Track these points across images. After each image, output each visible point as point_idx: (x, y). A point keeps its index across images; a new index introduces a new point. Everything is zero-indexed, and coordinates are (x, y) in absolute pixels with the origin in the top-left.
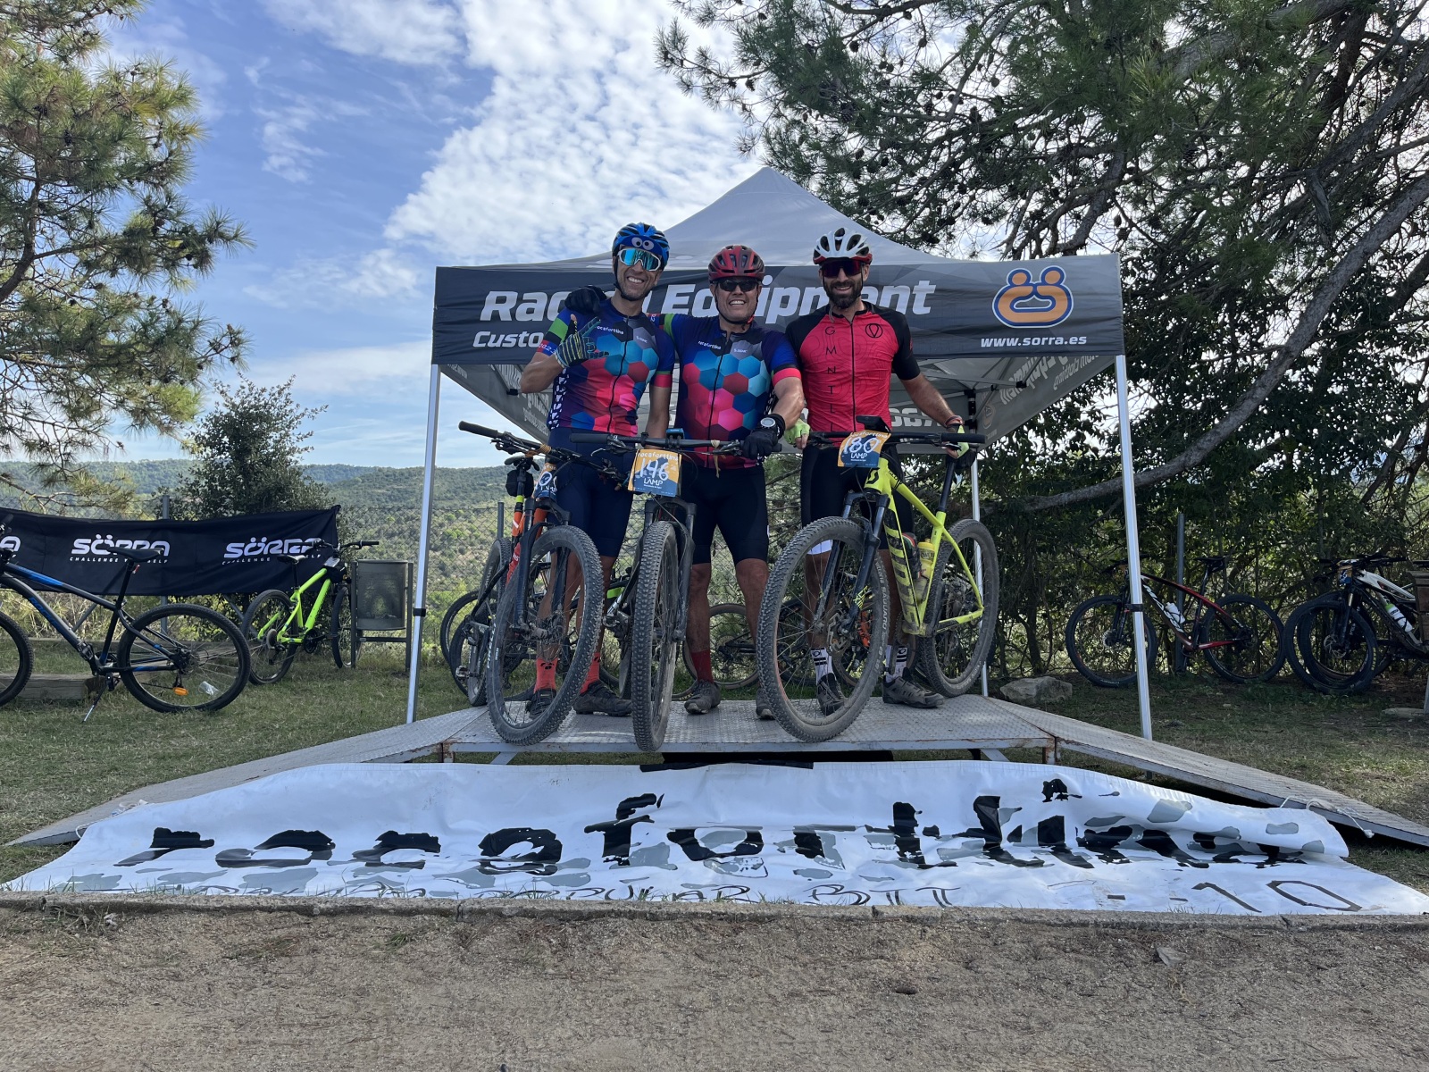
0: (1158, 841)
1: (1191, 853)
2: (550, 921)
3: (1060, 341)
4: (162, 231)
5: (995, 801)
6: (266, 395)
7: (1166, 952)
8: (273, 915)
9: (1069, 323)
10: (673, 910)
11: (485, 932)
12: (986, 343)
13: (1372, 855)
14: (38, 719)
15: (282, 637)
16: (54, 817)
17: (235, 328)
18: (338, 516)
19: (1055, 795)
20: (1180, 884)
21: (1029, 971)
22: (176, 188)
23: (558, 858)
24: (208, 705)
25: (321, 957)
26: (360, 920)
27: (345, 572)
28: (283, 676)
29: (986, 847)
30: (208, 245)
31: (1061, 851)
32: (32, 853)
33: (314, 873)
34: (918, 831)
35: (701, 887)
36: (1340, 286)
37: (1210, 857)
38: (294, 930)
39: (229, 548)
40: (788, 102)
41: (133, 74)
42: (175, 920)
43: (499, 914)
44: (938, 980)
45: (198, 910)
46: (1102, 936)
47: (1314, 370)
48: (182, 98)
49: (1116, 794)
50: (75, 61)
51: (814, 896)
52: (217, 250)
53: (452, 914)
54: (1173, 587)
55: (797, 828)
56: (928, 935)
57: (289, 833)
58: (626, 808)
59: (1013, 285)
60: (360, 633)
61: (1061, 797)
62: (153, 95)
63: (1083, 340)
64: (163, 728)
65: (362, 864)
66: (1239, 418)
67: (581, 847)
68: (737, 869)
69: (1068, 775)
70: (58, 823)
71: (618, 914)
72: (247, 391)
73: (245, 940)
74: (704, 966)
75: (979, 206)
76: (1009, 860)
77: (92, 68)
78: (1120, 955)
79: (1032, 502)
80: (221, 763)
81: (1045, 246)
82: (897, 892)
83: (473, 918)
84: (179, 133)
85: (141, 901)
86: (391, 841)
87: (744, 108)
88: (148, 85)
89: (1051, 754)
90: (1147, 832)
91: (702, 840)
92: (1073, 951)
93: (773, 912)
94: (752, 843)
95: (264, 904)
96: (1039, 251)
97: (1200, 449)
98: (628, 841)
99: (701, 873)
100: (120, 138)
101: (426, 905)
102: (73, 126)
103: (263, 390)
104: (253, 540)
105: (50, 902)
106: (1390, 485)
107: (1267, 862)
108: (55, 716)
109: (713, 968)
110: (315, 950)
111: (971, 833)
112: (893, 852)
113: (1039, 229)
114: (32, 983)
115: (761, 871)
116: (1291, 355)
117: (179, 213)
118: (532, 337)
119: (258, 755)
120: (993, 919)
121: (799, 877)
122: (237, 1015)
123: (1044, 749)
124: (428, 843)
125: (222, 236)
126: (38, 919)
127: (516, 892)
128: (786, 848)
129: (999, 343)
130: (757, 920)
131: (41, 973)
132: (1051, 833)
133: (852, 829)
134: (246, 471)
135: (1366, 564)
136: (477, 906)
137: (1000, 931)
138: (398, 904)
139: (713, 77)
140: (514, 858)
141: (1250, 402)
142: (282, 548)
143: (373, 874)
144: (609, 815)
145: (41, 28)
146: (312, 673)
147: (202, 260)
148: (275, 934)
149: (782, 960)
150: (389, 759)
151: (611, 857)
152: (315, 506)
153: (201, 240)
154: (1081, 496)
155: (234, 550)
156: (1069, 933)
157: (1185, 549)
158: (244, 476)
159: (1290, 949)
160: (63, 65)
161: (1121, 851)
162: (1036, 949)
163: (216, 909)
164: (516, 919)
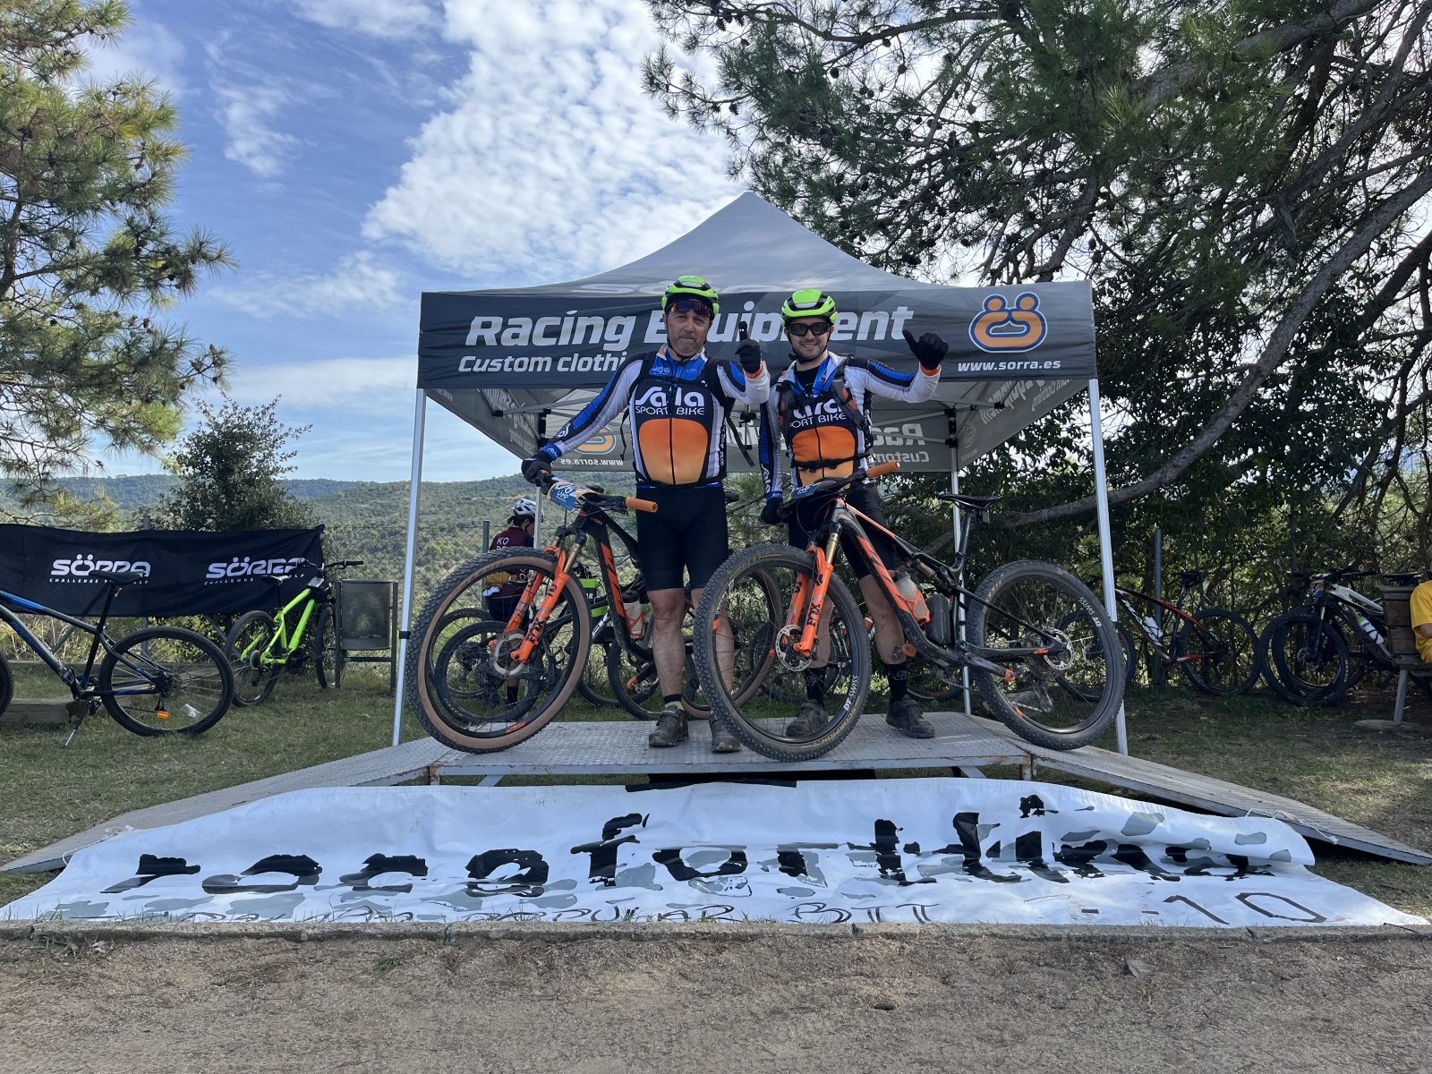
0: (1132, 856)
1: (1163, 867)
2: (537, 943)
3: (1034, 366)
4: (144, 252)
5: (973, 817)
6: (250, 415)
7: (1136, 964)
8: (261, 941)
9: (1044, 347)
10: (658, 931)
11: (472, 955)
12: (962, 368)
13: (1339, 867)
14: (18, 743)
15: (266, 658)
16: (40, 844)
17: (218, 349)
18: (322, 536)
19: (1032, 811)
20: (1151, 897)
21: (1003, 985)
22: (160, 208)
23: (545, 879)
24: (191, 728)
25: (309, 983)
26: (347, 945)
27: (329, 592)
28: (267, 697)
29: (965, 863)
30: (191, 266)
31: (1038, 865)
32: (17, 881)
33: (301, 898)
34: (899, 847)
35: (686, 906)
36: (1309, 307)
37: (1182, 870)
38: (282, 956)
39: (211, 568)
40: (771, 125)
41: (115, 94)
42: (163, 947)
43: (485, 936)
44: (916, 996)
45: (186, 938)
46: (1074, 949)
47: (1285, 388)
48: (163, 118)
49: (1090, 808)
50: (56, 80)
51: (797, 914)
52: (200, 270)
53: (439, 938)
54: (1152, 602)
55: (780, 846)
56: (906, 951)
57: (276, 857)
58: (611, 829)
59: (988, 311)
60: (344, 653)
61: (1039, 813)
62: (135, 116)
63: (1057, 364)
64: (146, 752)
65: (350, 889)
66: (1212, 435)
67: (567, 867)
68: (720, 888)
69: (1045, 791)
70: (42, 850)
71: (604, 935)
72: (230, 410)
73: (234, 967)
74: (689, 985)
75: (959, 228)
76: (988, 876)
77: (71, 88)
78: (1092, 968)
79: (1013, 517)
80: (206, 786)
81: (1022, 269)
82: (878, 909)
83: (460, 941)
84: (161, 155)
85: (130, 929)
86: (378, 864)
87: (728, 132)
88: (130, 105)
89: (1027, 772)
90: (1122, 847)
91: (687, 860)
92: (1046, 964)
93: (756, 930)
94: (736, 862)
95: (252, 931)
96: (1016, 273)
97: (1175, 466)
98: (614, 862)
99: (684, 893)
100: (104, 160)
101: (414, 929)
102: (56, 148)
103: (248, 410)
104: (236, 559)
105: (38, 931)
106: (1361, 500)
107: (1236, 875)
108: (35, 741)
109: (697, 986)
110: (303, 976)
111: (951, 849)
112: (874, 870)
113: (1017, 253)
114: (21, 1012)
115: (745, 891)
116: (1263, 374)
117: (162, 234)
118: (518, 360)
119: (243, 779)
120: (970, 935)
121: (782, 895)
122: (226, 1041)
123: (1021, 767)
124: (415, 866)
125: (205, 256)
126: (26, 948)
127: (503, 914)
128: (769, 867)
129: (976, 367)
130: (740, 939)
131: (32, 1002)
132: (1028, 849)
133: (835, 846)
134: (229, 490)
135: (1337, 577)
136: (464, 929)
137: (976, 947)
138: (386, 929)
139: (696, 102)
140: (501, 880)
141: (1222, 420)
142: (266, 568)
143: (360, 898)
144: (595, 836)
145: (22, 48)
146: (296, 694)
147: (185, 280)
148: (263, 961)
149: (764, 979)
150: (376, 782)
151: (597, 878)
152: (298, 526)
153: (184, 261)
154: (1060, 512)
155: (216, 571)
156: (1042, 947)
157: (1163, 563)
158: (227, 496)
159: (1254, 960)
160: (43, 84)
161: (1095, 865)
162: (1011, 963)
163: (204, 936)
164: (503, 941)
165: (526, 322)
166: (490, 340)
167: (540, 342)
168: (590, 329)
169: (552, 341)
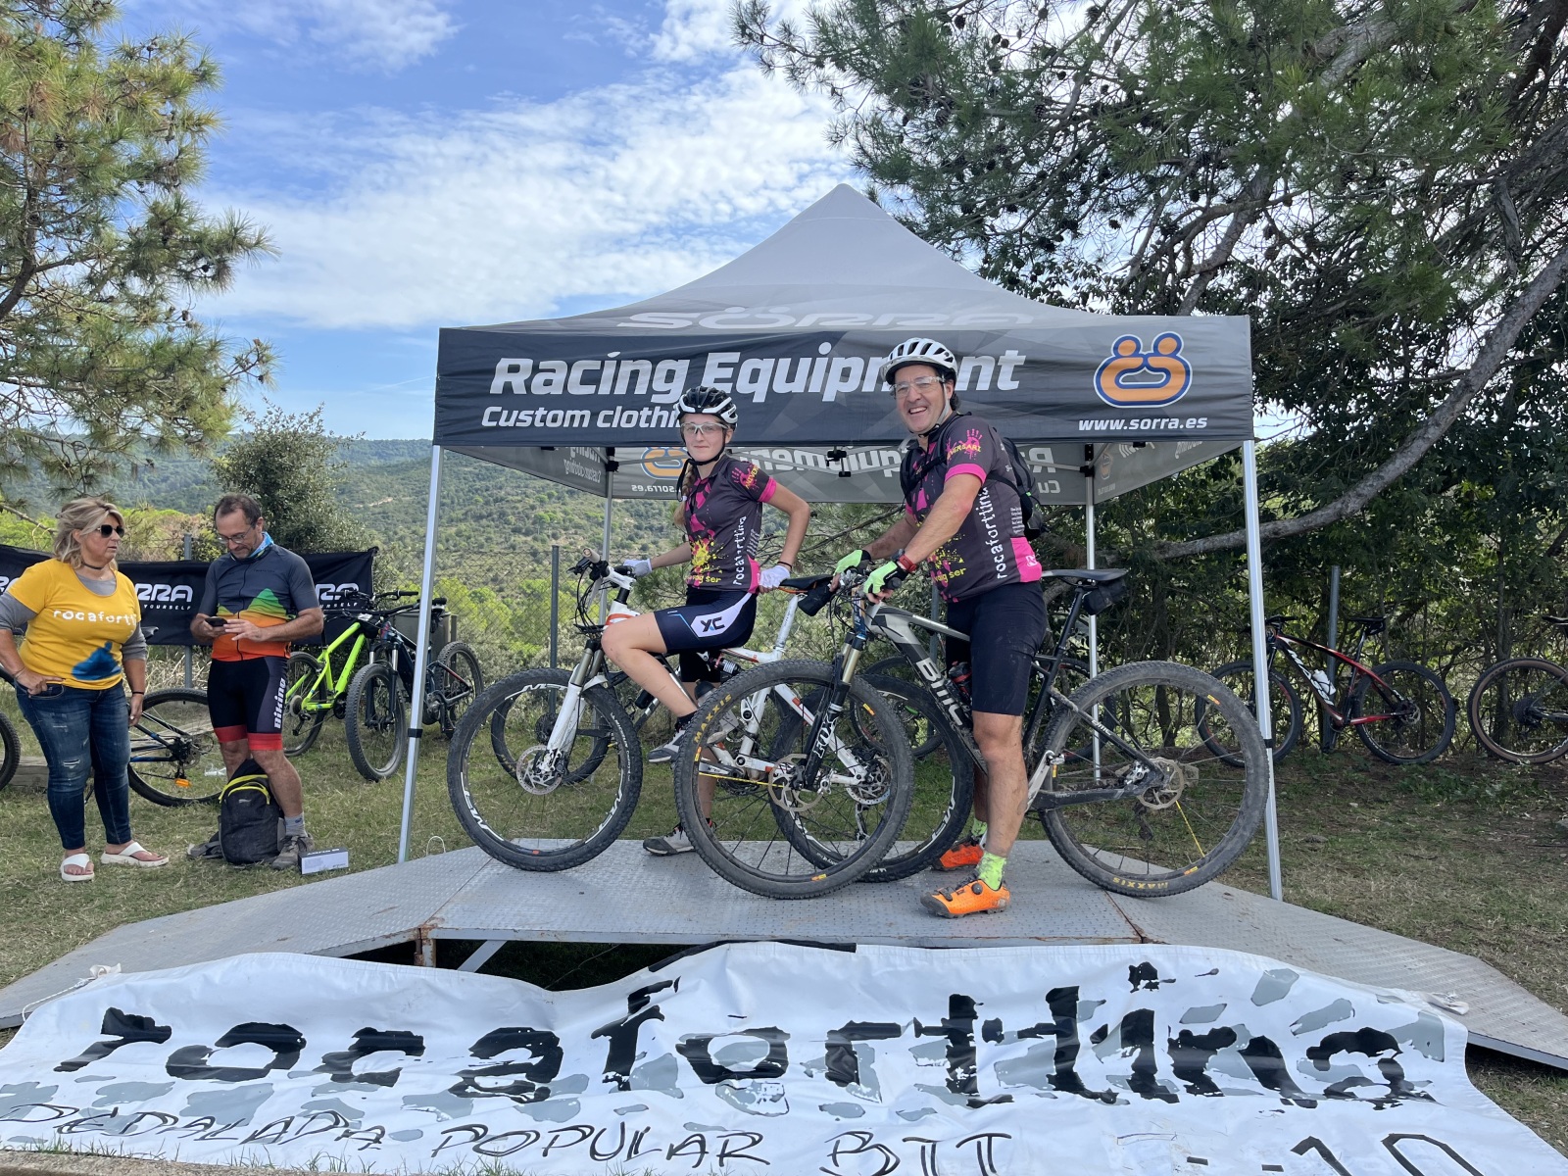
1: (1299, 1081)
3: (1174, 424)
5: (1073, 993)
6: (295, 421)
9: (1185, 401)
12: (1085, 426)
14: (24, 814)
15: (309, 705)
17: (263, 343)
18: (375, 560)
19: (1144, 983)
23: (555, 1073)
24: (213, 797)
28: (309, 747)
34: (976, 1033)
35: (706, 1128)
36: (1532, 309)
41: (149, 49)
49: (1215, 972)
50: (87, 33)
51: (835, 1155)
54: (1324, 652)
55: (828, 1033)
58: (639, 996)
59: (1118, 356)
61: (1151, 985)
63: (1203, 423)
65: (328, 1076)
67: (583, 1059)
69: (1157, 955)
72: (275, 418)
76: (1079, 1089)
82: (934, 1147)
84: (194, 124)
86: (367, 1040)
91: (716, 1055)
94: (775, 1061)
98: (633, 1051)
102: (63, 128)
103: (292, 417)
107: (1387, 1100)
111: (1041, 1030)
113: (1173, 243)
115: (780, 1106)
118: (551, 414)
121: (825, 1114)
124: (410, 1043)
128: (814, 1071)
129: (1101, 426)
132: (1137, 1030)
133: (897, 1031)
134: (275, 507)
139: (796, 56)
143: (333, 1096)
151: (611, 1075)
152: (350, 548)
153: (218, 249)
154: (1218, 545)
158: (274, 513)
161: (1211, 1076)
165: (560, 365)
166: (519, 388)
167: (577, 389)
168: (635, 374)
169: (590, 390)
